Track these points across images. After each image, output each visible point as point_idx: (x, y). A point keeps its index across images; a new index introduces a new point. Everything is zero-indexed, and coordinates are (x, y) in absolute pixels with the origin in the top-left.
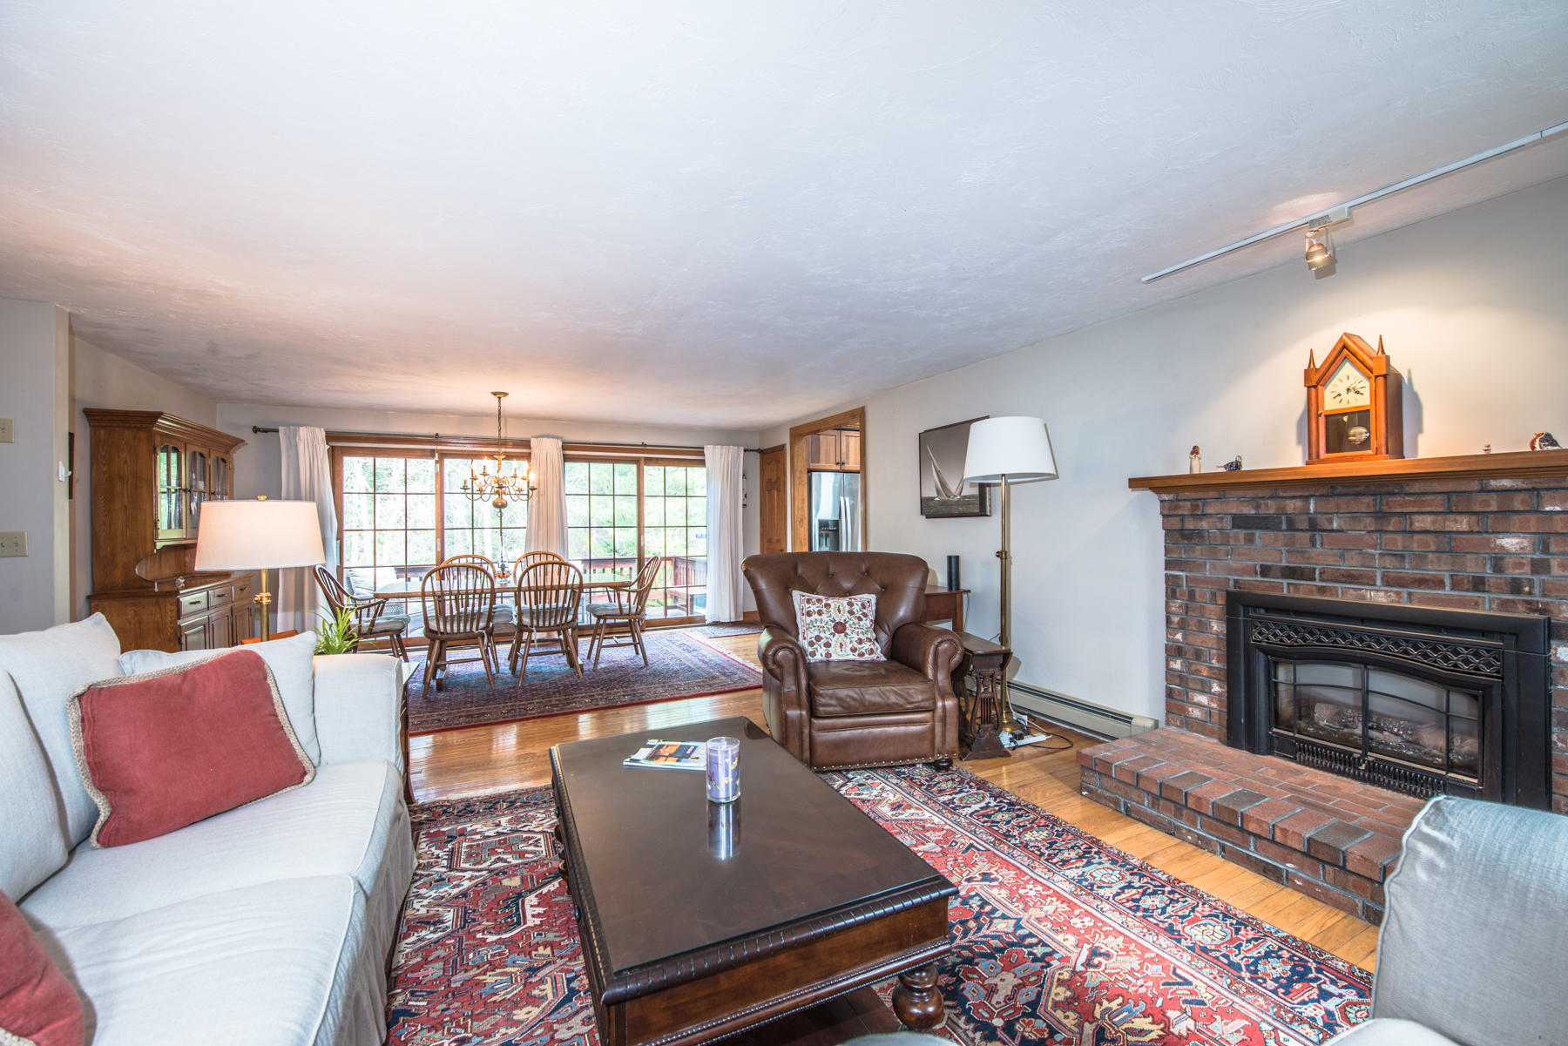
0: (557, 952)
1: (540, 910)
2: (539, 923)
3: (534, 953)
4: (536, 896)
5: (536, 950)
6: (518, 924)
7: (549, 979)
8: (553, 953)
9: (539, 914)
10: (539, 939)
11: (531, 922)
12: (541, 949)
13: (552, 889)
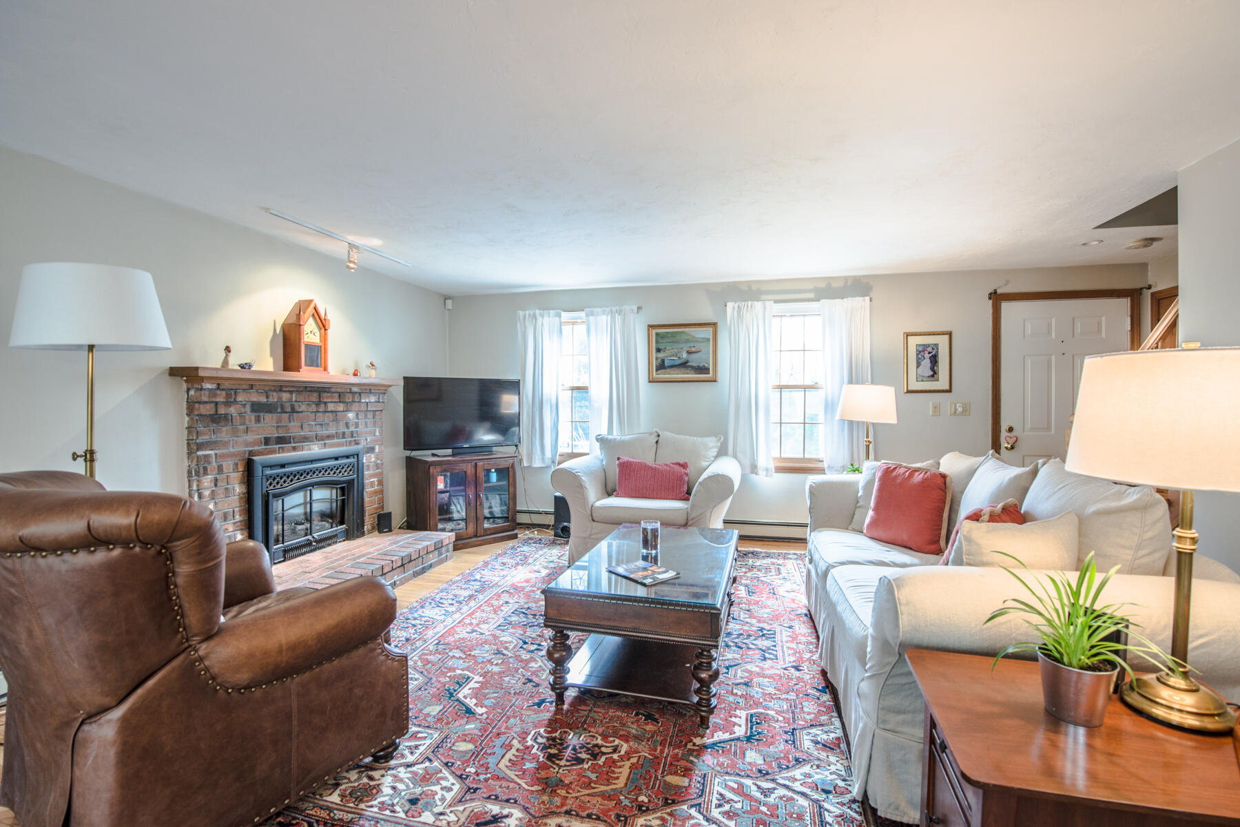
0: (730, 689)
1: (733, 719)
2: (737, 711)
3: (744, 693)
4: (735, 733)
5: (742, 694)
6: (752, 715)
7: (738, 677)
8: (732, 688)
9: (735, 717)
10: (740, 700)
11: (743, 714)
12: (739, 693)
13: (720, 733)
